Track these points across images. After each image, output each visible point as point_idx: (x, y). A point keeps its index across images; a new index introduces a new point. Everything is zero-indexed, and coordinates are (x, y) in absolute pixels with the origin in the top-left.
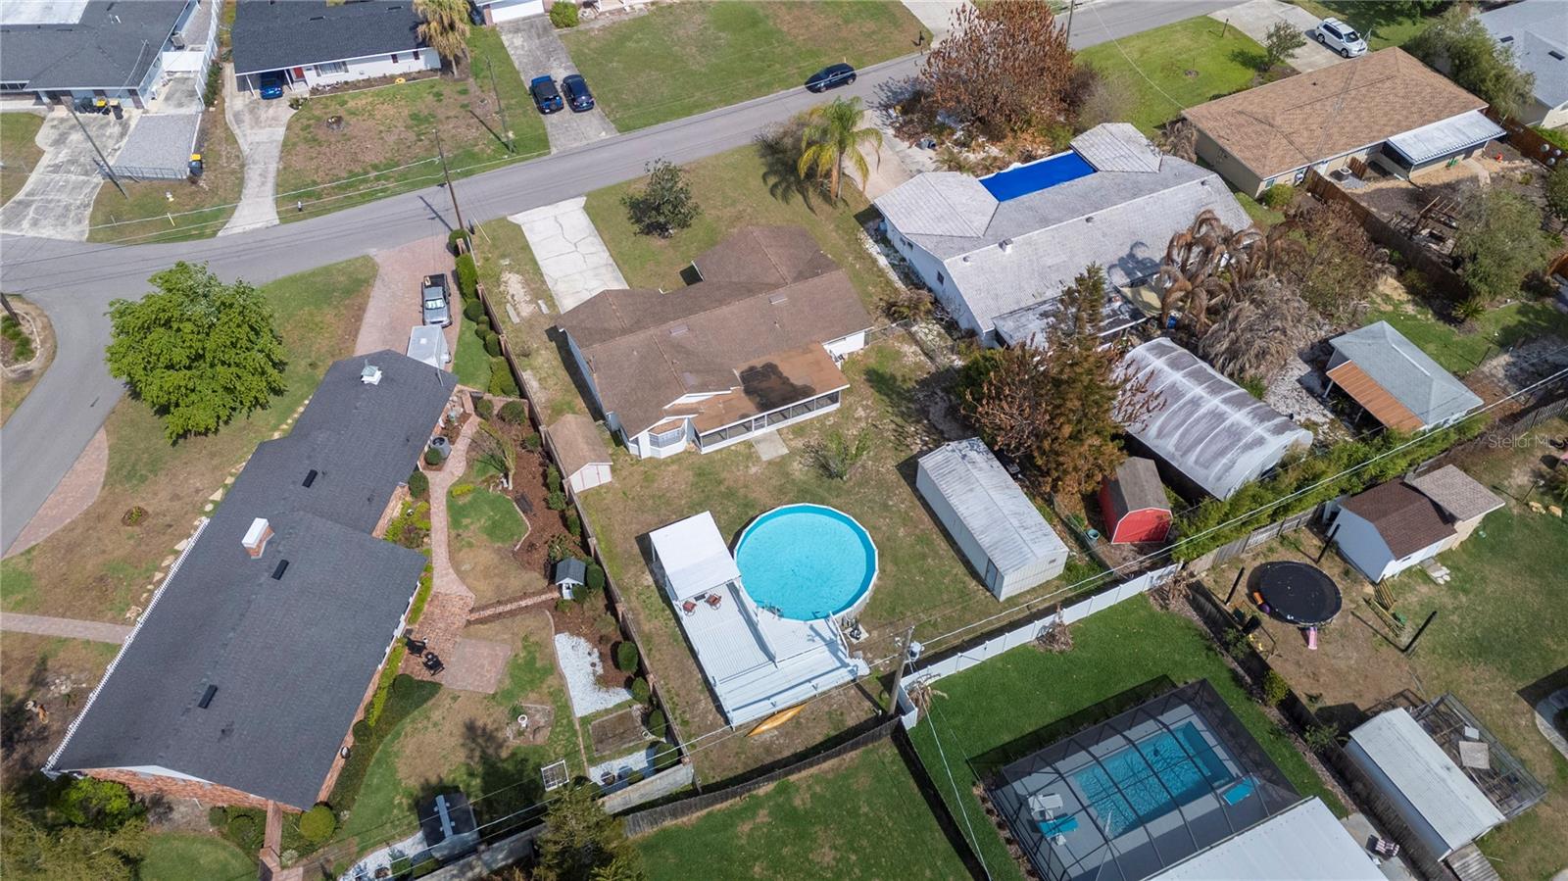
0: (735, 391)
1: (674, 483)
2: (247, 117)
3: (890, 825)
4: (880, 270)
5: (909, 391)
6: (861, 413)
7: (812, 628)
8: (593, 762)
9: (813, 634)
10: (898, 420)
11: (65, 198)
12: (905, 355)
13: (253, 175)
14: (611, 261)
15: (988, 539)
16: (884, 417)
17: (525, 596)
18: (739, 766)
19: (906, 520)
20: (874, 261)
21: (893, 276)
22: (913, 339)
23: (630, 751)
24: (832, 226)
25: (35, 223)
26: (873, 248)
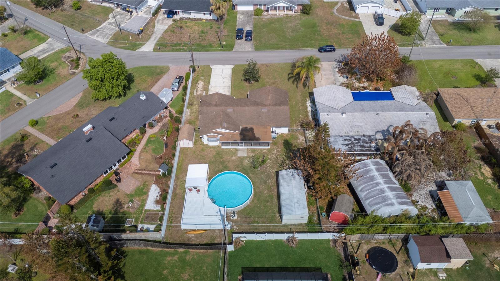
0: (237, 132)
1: (209, 154)
2: (160, 22)
3: (209, 276)
4: (307, 111)
5: (294, 150)
6: (275, 152)
7: (220, 209)
8: (141, 223)
9: (219, 211)
10: (285, 158)
11: (107, 32)
12: (299, 139)
13: (153, 37)
14: (230, 86)
15: (284, 203)
16: (281, 155)
17: (152, 171)
18: (178, 241)
19: (269, 189)
20: (307, 108)
21: (310, 114)
22: (304, 135)
23: (152, 224)
24: (300, 94)
25: (97, 36)
26: (309, 104)
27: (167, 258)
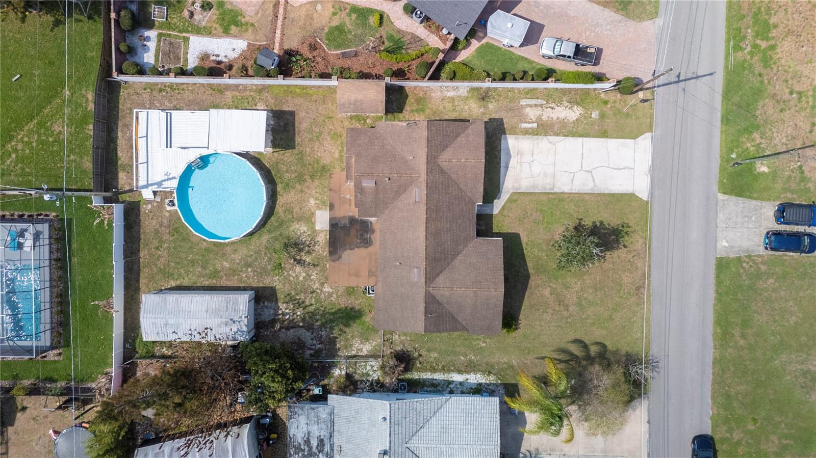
1: (325, 151)
4: (449, 371)
5: (332, 328)
6: (327, 289)
7: (174, 178)
8: (160, 35)
9: (170, 177)
10: (312, 309)
12: (362, 343)
16: (317, 301)
17: (283, 34)
18: (124, 108)
19: (233, 272)
20: (460, 372)
21: (438, 376)
22: (374, 356)
23: (157, 56)
24: (515, 363)
26: (474, 379)
27: (91, 92)
